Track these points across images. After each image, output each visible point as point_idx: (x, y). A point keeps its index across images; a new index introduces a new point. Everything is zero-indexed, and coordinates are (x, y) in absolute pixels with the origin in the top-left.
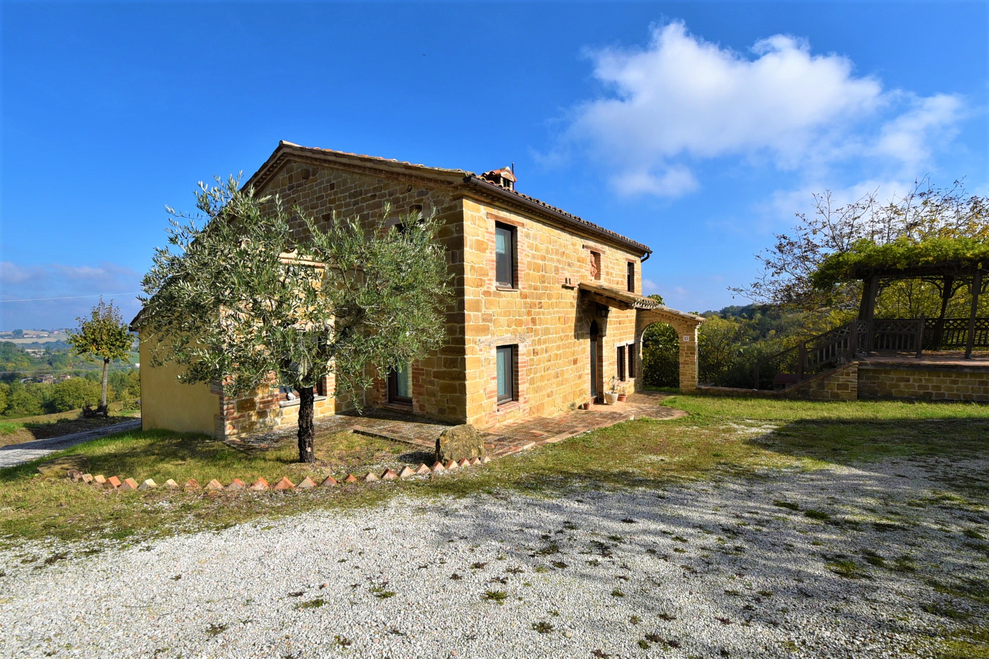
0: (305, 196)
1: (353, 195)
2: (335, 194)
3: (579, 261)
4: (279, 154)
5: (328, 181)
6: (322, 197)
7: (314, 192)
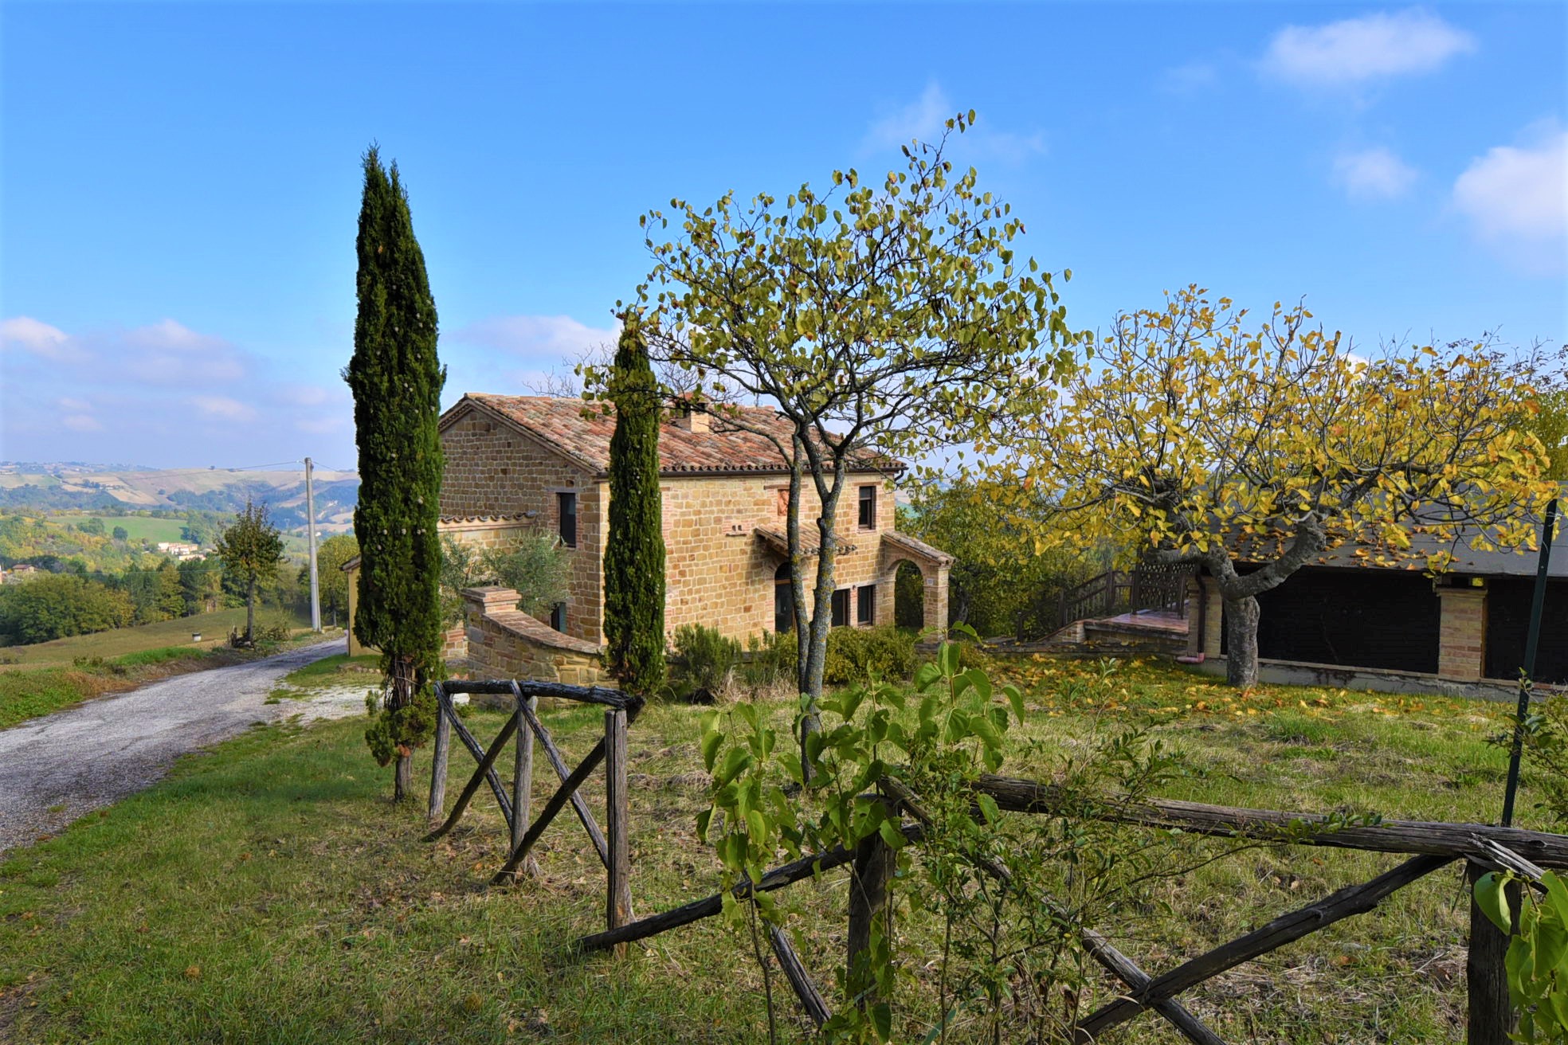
0: (488, 446)
1: (525, 458)
2: (512, 452)
3: (755, 504)
4: (464, 403)
5: (506, 439)
6: (500, 452)
7: (494, 445)
